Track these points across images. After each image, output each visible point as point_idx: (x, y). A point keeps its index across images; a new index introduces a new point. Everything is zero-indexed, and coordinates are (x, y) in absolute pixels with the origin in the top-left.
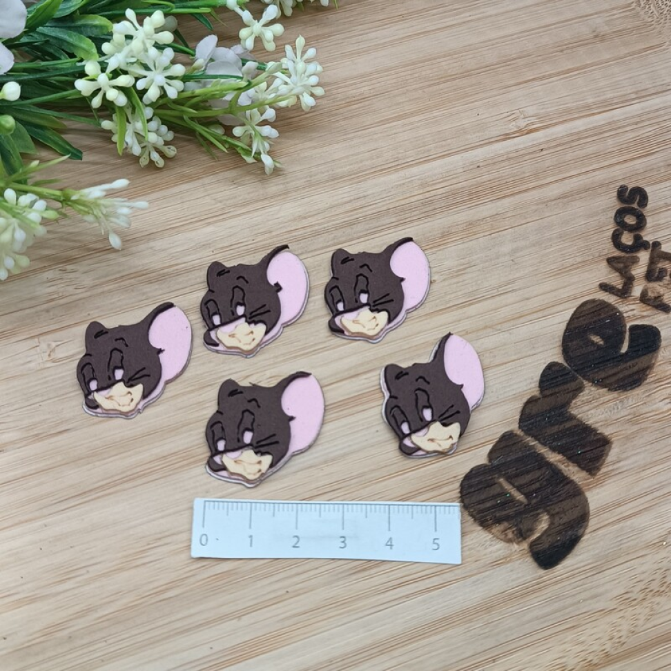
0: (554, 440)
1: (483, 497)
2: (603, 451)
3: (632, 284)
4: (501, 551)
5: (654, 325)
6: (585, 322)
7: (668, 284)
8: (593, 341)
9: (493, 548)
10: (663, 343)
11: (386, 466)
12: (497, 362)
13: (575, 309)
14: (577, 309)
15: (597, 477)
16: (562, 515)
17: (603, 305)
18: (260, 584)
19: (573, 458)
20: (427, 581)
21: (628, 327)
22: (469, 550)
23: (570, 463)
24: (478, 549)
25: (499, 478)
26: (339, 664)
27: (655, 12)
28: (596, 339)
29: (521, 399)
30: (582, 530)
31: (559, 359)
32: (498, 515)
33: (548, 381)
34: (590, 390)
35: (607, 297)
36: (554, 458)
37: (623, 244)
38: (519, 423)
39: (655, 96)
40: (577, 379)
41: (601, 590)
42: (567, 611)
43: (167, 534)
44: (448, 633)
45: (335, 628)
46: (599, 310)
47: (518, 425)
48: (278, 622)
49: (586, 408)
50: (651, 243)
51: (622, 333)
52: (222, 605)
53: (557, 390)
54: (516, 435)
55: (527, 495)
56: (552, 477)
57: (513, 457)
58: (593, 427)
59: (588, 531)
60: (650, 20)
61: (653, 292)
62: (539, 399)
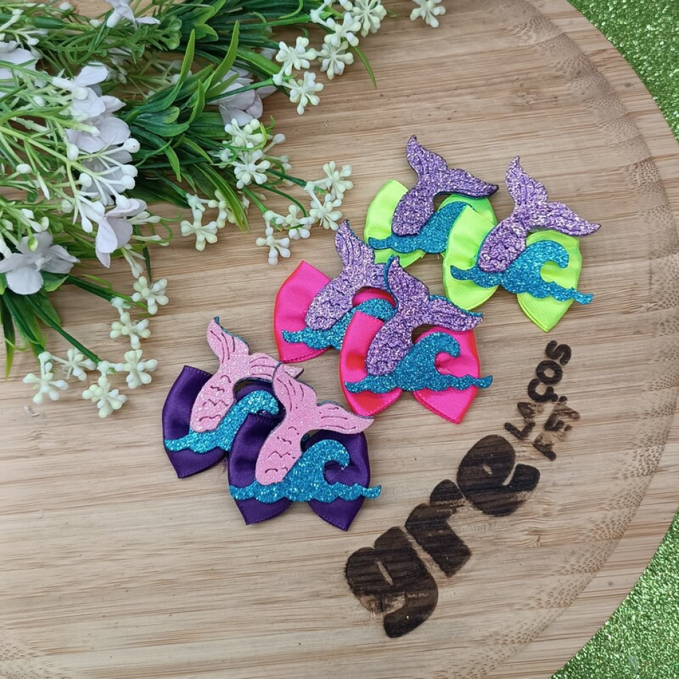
0: (428, 542)
1: (363, 571)
2: (463, 559)
3: (531, 429)
4: (361, 616)
5: (537, 468)
6: (483, 453)
7: (561, 436)
8: (484, 471)
9: (358, 612)
10: (539, 485)
11: (299, 532)
12: (405, 470)
13: (479, 440)
14: (481, 440)
15: (450, 579)
16: (416, 601)
17: (503, 441)
18: (190, 594)
19: (437, 560)
20: (304, 623)
21: (515, 465)
22: (341, 608)
23: (434, 563)
24: (347, 609)
25: (377, 561)
26: (229, 664)
27: (638, 181)
28: (487, 469)
29: (413, 505)
30: (427, 615)
31: (453, 478)
32: (369, 588)
33: (438, 493)
34: (469, 510)
35: (507, 436)
36: (424, 556)
37: (536, 393)
38: (406, 523)
39: (612, 263)
40: (462, 497)
41: (426, 663)
42: (396, 672)
43: (137, 542)
44: (308, 664)
45: (233, 638)
46: (498, 445)
47: (404, 524)
48: (196, 624)
49: (460, 523)
50: (559, 397)
51: (510, 469)
52: (162, 602)
53: (443, 503)
54: (401, 531)
55: (394, 579)
56: (418, 570)
57: (394, 547)
58: (462, 538)
59: (431, 617)
60: (632, 187)
61: (545, 440)
62: (427, 507)
